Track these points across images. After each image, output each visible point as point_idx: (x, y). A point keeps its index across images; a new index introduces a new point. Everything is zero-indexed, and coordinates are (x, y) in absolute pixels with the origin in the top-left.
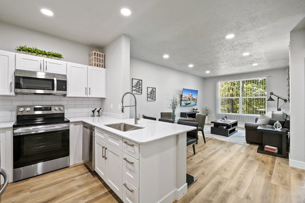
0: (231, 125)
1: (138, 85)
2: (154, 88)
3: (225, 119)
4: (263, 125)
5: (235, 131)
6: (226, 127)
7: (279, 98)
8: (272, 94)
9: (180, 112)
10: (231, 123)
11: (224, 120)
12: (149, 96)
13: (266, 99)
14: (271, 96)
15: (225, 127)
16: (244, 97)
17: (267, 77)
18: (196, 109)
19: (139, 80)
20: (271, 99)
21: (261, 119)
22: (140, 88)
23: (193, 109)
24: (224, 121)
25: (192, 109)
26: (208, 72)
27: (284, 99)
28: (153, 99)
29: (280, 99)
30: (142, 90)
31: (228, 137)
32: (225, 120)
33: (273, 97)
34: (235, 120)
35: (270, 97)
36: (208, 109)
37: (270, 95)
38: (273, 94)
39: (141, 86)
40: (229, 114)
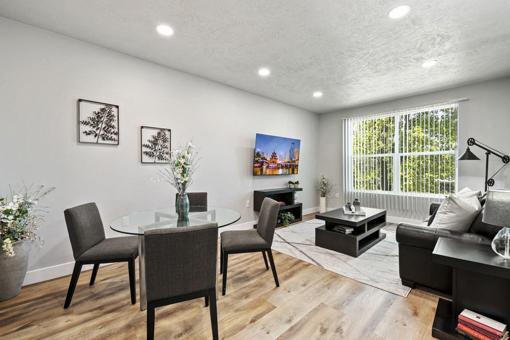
0: (365, 224)
1: (105, 119)
2: (164, 129)
3: (353, 207)
4: (452, 232)
5: (378, 238)
6: (352, 230)
7: (489, 152)
8: (471, 142)
9: (252, 191)
10: (366, 217)
11: (351, 210)
12: (145, 149)
13: (457, 158)
14: (470, 147)
15: (348, 231)
16: (404, 154)
17: (459, 102)
18: (296, 183)
19: (106, 104)
20: (469, 156)
21: (445, 213)
22: (113, 127)
23: (290, 182)
24: (350, 213)
25: (288, 182)
26: (318, 94)
27: (503, 156)
28: (160, 157)
29: (491, 156)
30: (117, 134)
31: (356, 256)
32: (353, 210)
33: (474, 149)
34: (380, 208)
35: (468, 149)
36: (325, 182)
37: (466, 146)
38: (474, 143)
39: (114, 124)
40: (369, 192)
